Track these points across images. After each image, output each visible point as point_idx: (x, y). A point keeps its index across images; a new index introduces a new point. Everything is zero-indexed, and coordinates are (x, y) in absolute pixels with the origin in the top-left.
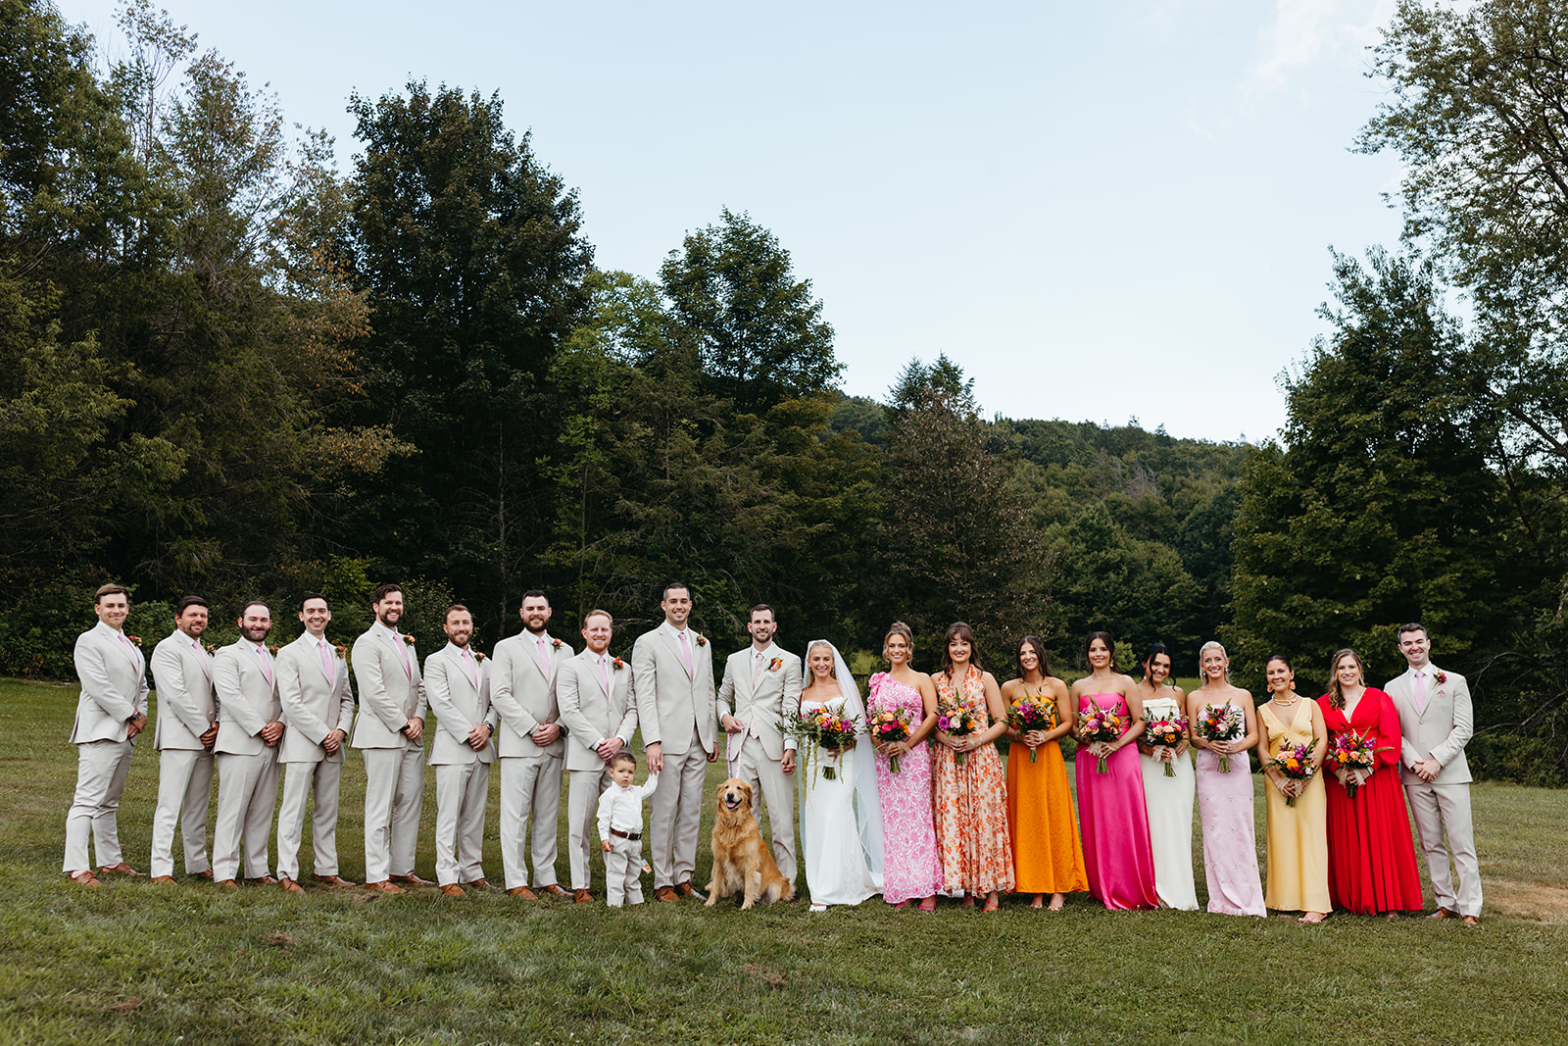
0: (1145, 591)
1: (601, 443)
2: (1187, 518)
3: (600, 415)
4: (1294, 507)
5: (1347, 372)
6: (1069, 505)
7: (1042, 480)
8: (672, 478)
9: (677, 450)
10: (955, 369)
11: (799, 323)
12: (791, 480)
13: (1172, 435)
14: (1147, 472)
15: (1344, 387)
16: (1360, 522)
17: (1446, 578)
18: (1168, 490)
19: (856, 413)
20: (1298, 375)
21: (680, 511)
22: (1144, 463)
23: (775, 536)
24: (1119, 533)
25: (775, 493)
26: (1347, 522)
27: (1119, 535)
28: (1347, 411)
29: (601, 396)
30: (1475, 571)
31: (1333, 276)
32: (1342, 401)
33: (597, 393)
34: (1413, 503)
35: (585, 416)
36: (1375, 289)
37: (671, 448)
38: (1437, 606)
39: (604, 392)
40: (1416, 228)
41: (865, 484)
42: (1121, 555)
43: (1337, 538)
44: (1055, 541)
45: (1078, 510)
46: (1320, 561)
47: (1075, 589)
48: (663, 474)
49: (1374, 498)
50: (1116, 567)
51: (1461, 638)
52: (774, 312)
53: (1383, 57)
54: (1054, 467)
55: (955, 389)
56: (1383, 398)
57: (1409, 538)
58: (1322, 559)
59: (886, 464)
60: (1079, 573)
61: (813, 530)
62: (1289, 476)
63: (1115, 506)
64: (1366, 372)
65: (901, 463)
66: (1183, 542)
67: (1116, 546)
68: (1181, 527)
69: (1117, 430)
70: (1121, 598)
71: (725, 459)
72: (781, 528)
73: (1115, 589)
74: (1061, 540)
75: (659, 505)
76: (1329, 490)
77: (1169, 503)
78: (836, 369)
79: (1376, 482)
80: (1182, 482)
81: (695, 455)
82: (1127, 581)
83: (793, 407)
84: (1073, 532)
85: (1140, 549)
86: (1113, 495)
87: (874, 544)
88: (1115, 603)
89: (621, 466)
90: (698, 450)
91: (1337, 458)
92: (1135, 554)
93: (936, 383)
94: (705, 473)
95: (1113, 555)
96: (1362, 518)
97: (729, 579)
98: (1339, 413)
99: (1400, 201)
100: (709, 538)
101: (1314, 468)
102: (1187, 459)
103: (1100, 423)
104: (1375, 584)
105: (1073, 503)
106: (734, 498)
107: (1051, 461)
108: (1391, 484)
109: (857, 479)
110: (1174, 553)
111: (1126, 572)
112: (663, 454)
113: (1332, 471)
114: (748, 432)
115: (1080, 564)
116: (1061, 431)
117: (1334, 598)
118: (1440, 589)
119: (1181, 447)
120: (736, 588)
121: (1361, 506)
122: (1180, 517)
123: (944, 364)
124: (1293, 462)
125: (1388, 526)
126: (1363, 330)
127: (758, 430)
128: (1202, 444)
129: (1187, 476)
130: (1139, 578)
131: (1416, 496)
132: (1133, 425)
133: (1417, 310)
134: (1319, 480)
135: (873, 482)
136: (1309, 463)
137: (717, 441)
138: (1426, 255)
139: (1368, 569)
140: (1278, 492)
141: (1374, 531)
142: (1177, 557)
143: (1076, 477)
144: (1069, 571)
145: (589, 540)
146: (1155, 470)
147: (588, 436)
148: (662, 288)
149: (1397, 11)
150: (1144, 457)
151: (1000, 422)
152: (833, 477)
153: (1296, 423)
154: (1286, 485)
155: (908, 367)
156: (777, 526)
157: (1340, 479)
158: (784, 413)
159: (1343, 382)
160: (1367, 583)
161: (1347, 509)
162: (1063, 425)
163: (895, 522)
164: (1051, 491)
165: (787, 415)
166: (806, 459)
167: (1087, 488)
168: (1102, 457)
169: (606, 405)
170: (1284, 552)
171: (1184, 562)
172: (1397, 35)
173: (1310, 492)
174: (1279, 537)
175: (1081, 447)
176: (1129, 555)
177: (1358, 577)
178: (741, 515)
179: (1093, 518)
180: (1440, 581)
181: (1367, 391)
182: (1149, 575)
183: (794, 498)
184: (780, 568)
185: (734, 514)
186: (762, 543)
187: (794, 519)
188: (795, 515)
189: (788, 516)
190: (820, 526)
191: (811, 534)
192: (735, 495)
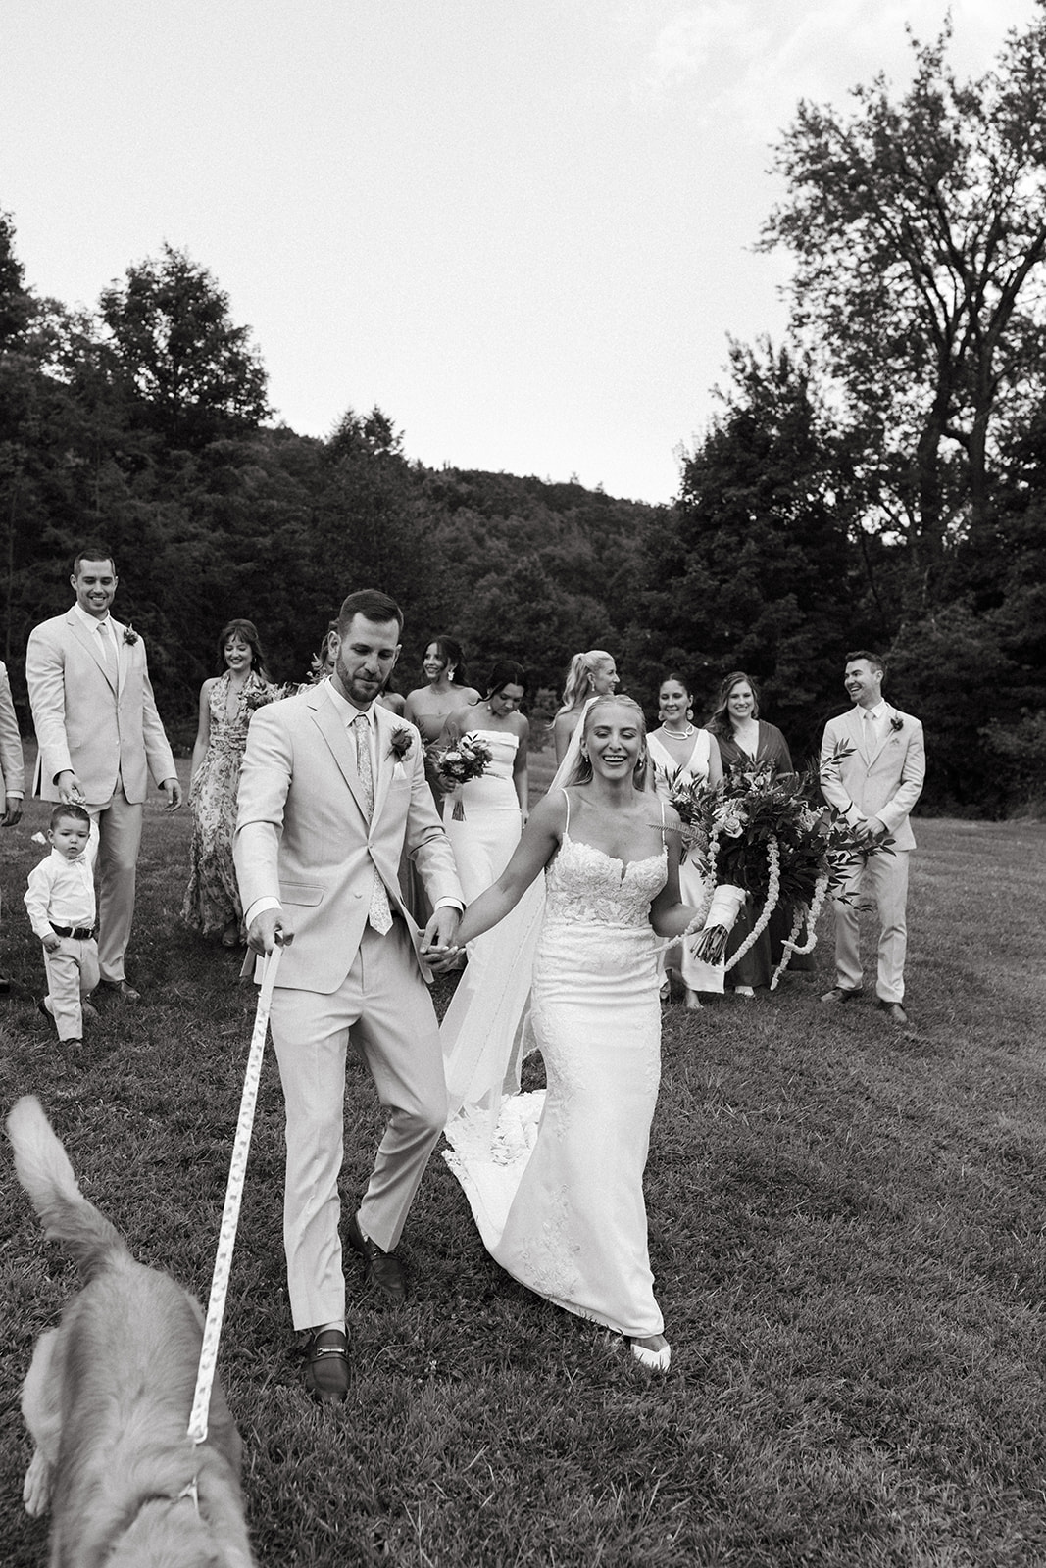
0: (574, 642)
1: (30, 470)
2: (616, 575)
3: (29, 443)
4: (678, 568)
5: (733, 449)
6: (507, 556)
7: (484, 531)
8: (101, 509)
9: (107, 481)
10: (388, 421)
11: (237, 365)
12: (223, 519)
13: (609, 494)
14: (583, 528)
15: (729, 462)
16: (731, 586)
17: (799, 638)
18: (600, 547)
19: (305, 452)
20: (694, 447)
21: (110, 543)
22: (581, 520)
23: (204, 572)
24: (551, 585)
25: (204, 531)
26: (721, 585)
27: (551, 587)
28: (729, 484)
29: (31, 423)
30: (826, 633)
31: (728, 360)
32: (726, 475)
33: (27, 421)
34: (778, 571)
35: (14, 443)
36: (762, 374)
37: (101, 480)
38: (790, 662)
39: (34, 419)
40: (800, 321)
41: (294, 526)
42: (552, 606)
43: (713, 598)
44: (489, 591)
45: (515, 561)
46: (695, 618)
47: (508, 638)
48: (93, 505)
49: (745, 564)
50: (547, 618)
51: (808, 691)
52: (212, 351)
53: (783, 157)
54: (497, 518)
55: (386, 440)
56: (760, 475)
57: (773, 602)
58: (700, 616)
59: (317, 508)
60: (511, 623)
61: (241, 568)
62: (677, 540)
63: (548, 559)
64: (747, 449)
65: (330, 507)
66: (610, 597)
67: (548, 598)
68: (610, 582)
69: (559, 486)
70: (551, 648)
71: (155, 494)
72: (209, 564)
73: (546, 639)
74: (495, 590)
75: (88, 535)
76: (708, 555)
77: (600, 559)
78: (269, 413)
79: (748, 551)
80: (614, 540)
81: (125, 488)
82: (558, 632)
83: (227, 448)
84: (508, 584)
85: (572, 602)
86: (548, 549)
87: (301, 585)
88: (544, 652)
89: (51, 494)
90: (129, 482)
91: (717, 526)
92: (567, 607)
93: (369, 431)
94: (135, 507)
95: (545, 606)
96: (734, 581)
97: (157, 611)
98: (722, 486)
99: (790, 296)
100: (138, 571)
101: (698, 533)
102: (622, 518)
103: (543, 479)
104: (739, 641)
105: (511, 555)
106: (164, 534)
107: (494, 513)
108: (762, 553)
109: (287, 521)
110: (601, 608)
111: (556, 623)
112: (94, 486)
113: (711, 538)
114: (180, 468)
115: (512, 614)
116: (505, 483)
117: (705, 651)
118: (794, 648)
119: (618, 505)
120: (164, 621)
121: (732, 571)
122: (610, 574)
123: (378, 417)
124: (681, 528)
125: (755, 590)
126: (748, 411)
127: (190, 468)
128: (639, 505)
129: (620, 534)
130: (570, 631)
131: (781, 564)
132: (574, 482)
133: (797, 396)
134: (703, 545)
135: (304, 524)
136: (694, 530)
137: (147, 477)
138: (807, 346)
139: (735, 627)
140: (666, 554)
141: (743, 594)
142: (604, 611)
143: (516, 529)
144: (502, 620)
145: (17, 568)
146: (591, 525)
147: (16, 463)
148: (101, 316)
149: (797, 114)
150: (583, 513)
151: (447, 471)
152: (264, 518)
153: (687, 492)
154: (674, 548)
155: (343, 414)
156: (206, 563)
157: (718, 546)
158: (217, 451)
159: (728, 457)
160: (735, 639)
161: (723, 573)
162: (509, 477)
163: (323, 564)
164: (490, 543)
165: (220, 455)
166: (239, 500)
167: (526, 542)
168: (542, 511)
169: (35, 433)
170: (666, 609)
171: (611, 617)
172: (795, 136)
173: (694, 555)
174: (664, 595)
175: (524, 501)
176: (560, 607)
177: (727, 634)
178: (170, 550)
179: (526, 570)
180: (793, 640)
181: (748, 467)
182: (577, 628)
183: (225, 535)
184: (210, 603)
185: (163, 549)
186: (191, 579)
187: (223, 557)
188: (223, 552)
189: (217, 553)
190: (248, 565)
191: (240, 573)
192: (164, 530)
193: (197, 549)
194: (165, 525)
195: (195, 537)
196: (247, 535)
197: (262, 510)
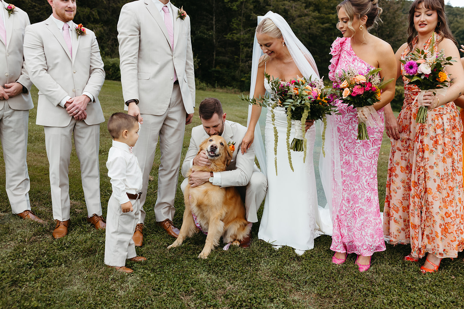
12: (317, 8)
25: (310, 12)
72: (311, 25)
183: (318, 14)
184: (311, 41)
185: (295, 20)
186: (304, 32)
187: (317, 22)
188: (317, 20)
189: (315, 21)
190: (327, 25)
191: (323, 28)
192: (295, 12)
193: (307, 20)
194: (295, 11)
195: (306, 15)
196: (326, 14)
197: (332, 5)
